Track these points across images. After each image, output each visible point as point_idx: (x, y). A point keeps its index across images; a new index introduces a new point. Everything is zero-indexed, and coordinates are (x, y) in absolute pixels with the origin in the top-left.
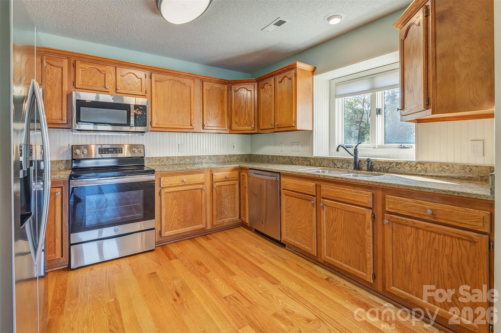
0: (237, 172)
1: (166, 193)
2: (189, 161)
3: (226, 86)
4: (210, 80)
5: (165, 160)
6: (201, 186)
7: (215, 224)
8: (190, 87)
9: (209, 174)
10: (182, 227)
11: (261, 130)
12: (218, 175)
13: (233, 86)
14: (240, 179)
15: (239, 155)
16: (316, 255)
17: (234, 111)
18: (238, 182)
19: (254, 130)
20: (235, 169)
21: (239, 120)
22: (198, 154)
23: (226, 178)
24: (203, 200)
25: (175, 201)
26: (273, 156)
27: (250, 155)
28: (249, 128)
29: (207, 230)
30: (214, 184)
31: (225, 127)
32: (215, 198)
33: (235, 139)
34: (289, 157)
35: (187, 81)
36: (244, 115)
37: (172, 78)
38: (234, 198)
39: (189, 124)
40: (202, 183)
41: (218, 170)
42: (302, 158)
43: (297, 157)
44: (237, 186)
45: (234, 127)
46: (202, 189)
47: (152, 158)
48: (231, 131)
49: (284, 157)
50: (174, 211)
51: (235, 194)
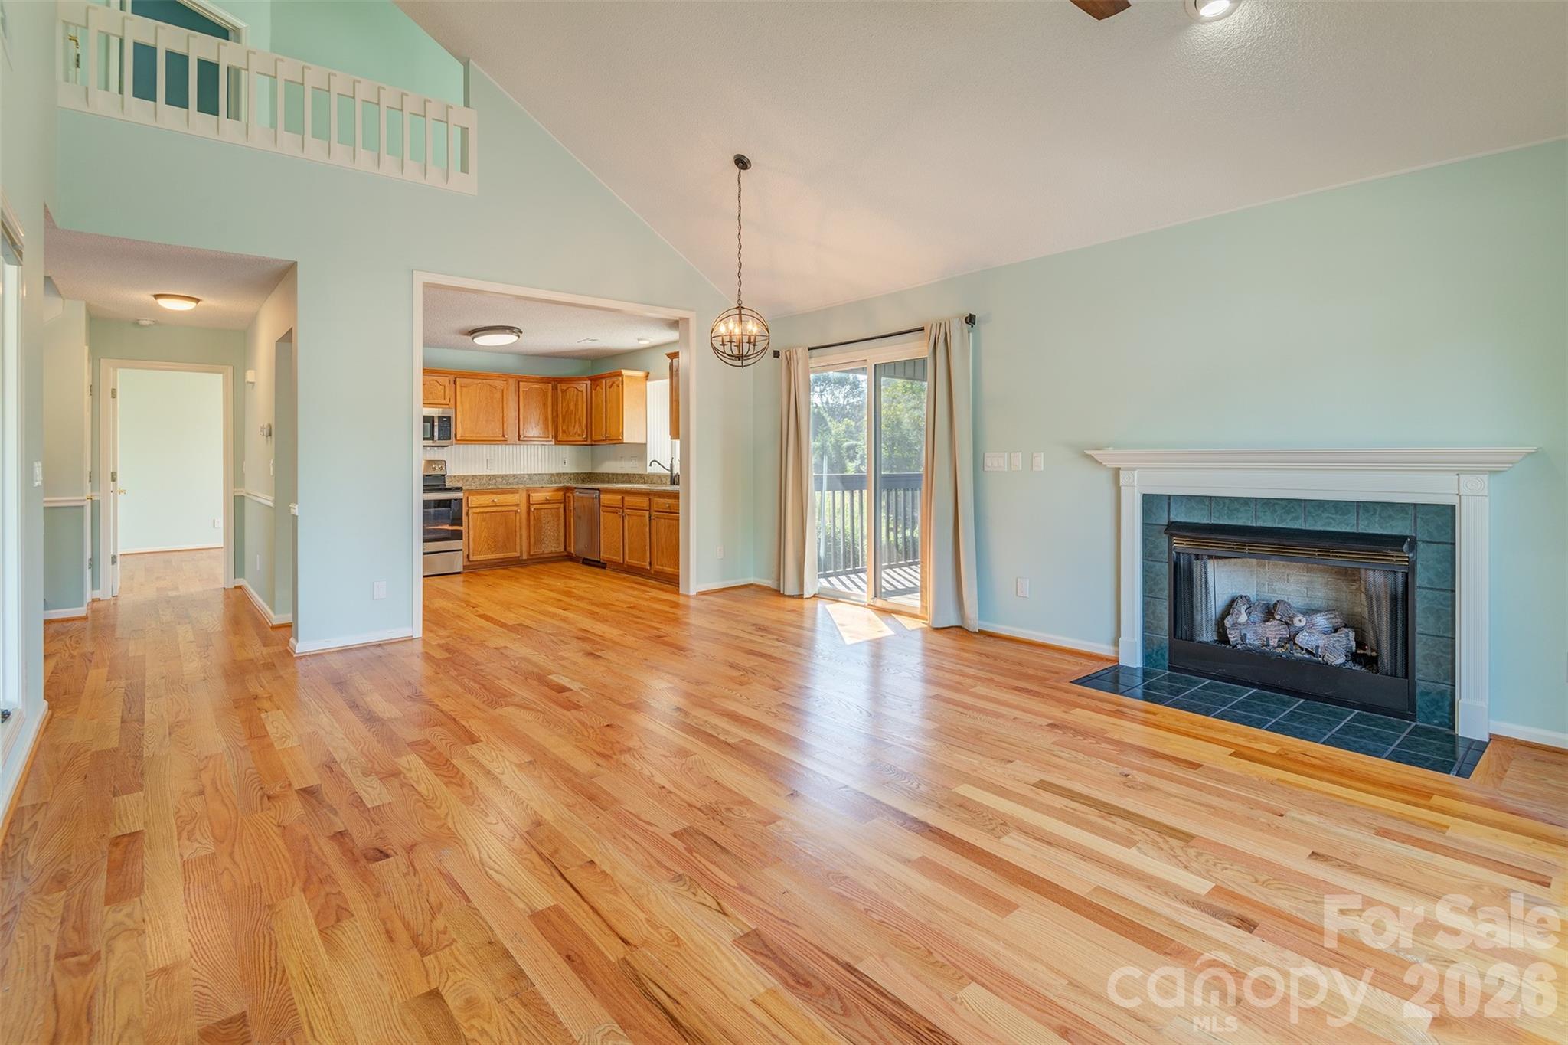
0: (562, 493)
1: (474, 513)
2: (501, 480)
3: (550, 385)
4: (528, 379)
5: (471, 479)
6: (515, 508)
7: (532, 553)
8: (503, 391)
9: (524, 495)
10: (492, 553)
11: (595, 441)
12: (536, 497)
13: (559, 385)
14: (565, 501)
15: (573, 474)
16: (622, 562)
17: (560, 416)
18: (562, 505)
19: (586, 441)
20: (559, 490)
21: (568, 428)
22: (513, 471)
23: (547, 500)
24: (518, 525)
25: (484, 523)
26: (613, 474)
27: (590, 473)
28: (580, 438)
29: (523, 560)
30: (531, 506)
31: (548, 437)
32: (532, 523)
33: (566, 451)
34: (627, 474)
35: (499, 384)
36: (573, 421)
37: (480, 381)
38: (558, 525)
39: (501, 435)
40: (517, 505)
41: (536, 490)
42: (638, 475)
43: (634, 474)
44: (562, 510)
45: (561, 436)
46: (516, 512)
47: (455, 476)
48: (558, 442)
49: (623, 475)
50: (484, 534)
51: (559, 520)
